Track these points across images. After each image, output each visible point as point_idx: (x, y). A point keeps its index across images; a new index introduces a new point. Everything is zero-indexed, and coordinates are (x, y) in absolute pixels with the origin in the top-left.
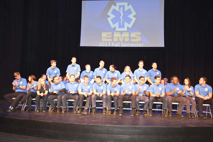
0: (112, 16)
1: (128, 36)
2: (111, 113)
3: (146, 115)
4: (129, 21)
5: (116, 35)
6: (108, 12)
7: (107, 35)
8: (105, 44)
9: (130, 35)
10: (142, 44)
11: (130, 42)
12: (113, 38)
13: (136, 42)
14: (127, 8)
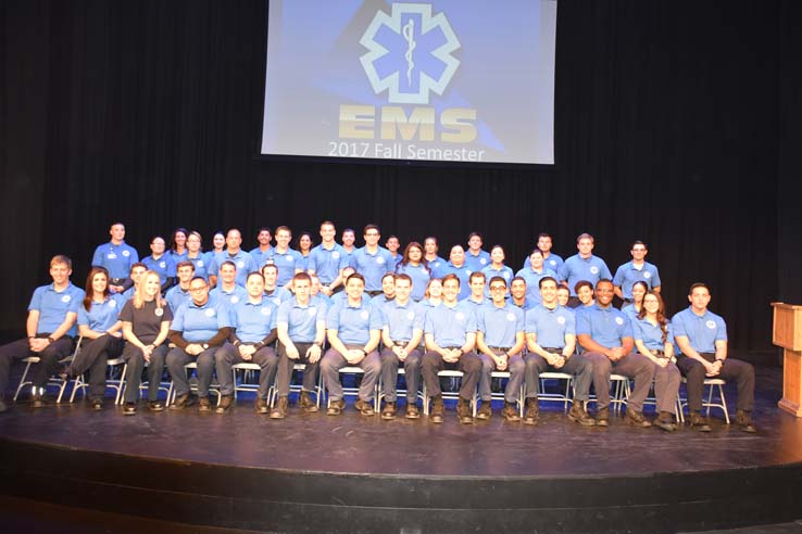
0: (378, 51)
1: (433, 121)
2: (393, 414)
3: (515, 418)
4: (436, 69)
5: (388, 117)
6: (362, 35)
7: (358, 117)
8: (351, 149)
9: (437, 119)
10: (480, 153)
11: (437, 143)
12: (377, 126)
13: (459, 146)
14: (428, 24)
